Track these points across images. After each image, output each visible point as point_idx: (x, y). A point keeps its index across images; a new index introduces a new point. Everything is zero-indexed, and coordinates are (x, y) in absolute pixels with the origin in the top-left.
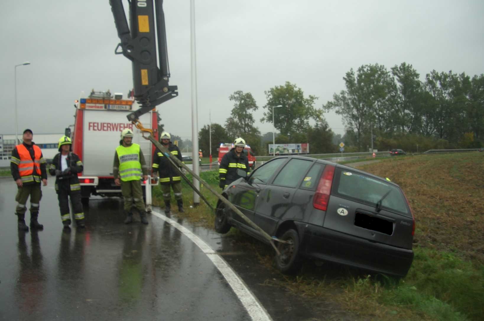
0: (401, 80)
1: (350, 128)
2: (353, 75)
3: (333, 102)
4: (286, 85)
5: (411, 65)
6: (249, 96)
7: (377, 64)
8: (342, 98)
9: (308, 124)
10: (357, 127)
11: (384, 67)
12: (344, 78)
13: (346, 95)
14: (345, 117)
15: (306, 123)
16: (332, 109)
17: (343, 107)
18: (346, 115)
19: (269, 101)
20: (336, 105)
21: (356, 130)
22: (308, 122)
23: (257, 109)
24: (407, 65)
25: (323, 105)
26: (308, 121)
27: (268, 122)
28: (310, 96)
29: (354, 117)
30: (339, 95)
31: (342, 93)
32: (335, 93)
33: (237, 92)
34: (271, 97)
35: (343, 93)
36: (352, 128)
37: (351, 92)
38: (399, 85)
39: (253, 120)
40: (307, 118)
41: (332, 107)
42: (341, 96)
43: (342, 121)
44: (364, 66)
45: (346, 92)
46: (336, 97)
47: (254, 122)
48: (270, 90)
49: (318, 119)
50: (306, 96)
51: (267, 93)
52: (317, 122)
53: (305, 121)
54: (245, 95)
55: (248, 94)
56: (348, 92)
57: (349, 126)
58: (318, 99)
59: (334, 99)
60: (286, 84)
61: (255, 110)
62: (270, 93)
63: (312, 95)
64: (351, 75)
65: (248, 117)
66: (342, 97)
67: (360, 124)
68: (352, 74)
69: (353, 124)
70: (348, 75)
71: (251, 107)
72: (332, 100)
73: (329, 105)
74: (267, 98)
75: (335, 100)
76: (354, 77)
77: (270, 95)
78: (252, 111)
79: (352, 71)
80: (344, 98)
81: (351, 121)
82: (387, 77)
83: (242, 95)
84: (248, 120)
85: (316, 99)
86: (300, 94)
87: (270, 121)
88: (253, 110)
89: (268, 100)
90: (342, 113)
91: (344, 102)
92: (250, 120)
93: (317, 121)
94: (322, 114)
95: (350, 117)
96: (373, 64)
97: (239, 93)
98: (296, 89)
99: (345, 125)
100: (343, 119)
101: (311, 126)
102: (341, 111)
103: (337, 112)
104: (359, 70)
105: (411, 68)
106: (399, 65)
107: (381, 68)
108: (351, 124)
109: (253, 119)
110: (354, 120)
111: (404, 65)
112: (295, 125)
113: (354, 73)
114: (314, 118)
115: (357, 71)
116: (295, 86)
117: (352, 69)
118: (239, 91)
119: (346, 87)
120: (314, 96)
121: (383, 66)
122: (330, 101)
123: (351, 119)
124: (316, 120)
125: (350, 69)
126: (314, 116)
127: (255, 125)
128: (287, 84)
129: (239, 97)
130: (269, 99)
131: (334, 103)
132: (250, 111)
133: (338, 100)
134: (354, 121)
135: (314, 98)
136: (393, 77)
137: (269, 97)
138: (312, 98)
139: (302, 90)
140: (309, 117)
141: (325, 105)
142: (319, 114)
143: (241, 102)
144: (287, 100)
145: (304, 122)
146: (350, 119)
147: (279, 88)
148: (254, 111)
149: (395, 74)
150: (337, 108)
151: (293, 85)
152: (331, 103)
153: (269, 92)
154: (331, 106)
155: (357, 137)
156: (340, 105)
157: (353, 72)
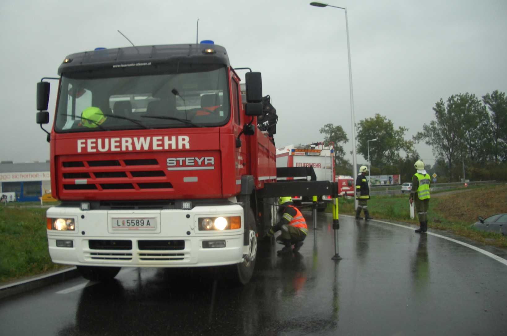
0: (493, 109)
1: (440, 158)
2: (443, 105)
3: (423, 133)
4: (376, 117)
5: (504, 93)
6: (339, 129)
7: (467, 93)
8: (432, 129)
9: (399, 155)
10: (448, 158)
11: (475, 96)
12: (434, 109)
13: (436, 125)
14: (435, 148)
15: (397, 155)
16: (422, 139)
17: (433, 138)
18: (436, 145)
19: (359, 133)
20: (426, 136)
21: (447, 160)
22: (399, 153)
23: (348, 141)
24: (499, 93)
25: (413, 136)
26: (398, 152)
27: (358, 154)
28: (400, 128)
29: (444, 147)
30: (429, 126)
31: (431, 124)
32: (425, 124)
33: (328, 125)
34: (361, 129)
35: (433, 123)
36: (443, 159)
37: (442, 122)
38: (491, 113)
39: (344, 153)
40: (397, 150)
41: (423, 138)
42: (431, 126)
43: (433, 152)
44: (454, 96)
45: (436, 123)
46: (426, 128)
47: (345, 154)
48: (359, 122)
49: (408, 150)
50: (396, 128)
51: (357, 125)
52: (407, 154)
53: (396, 152)
54: (336, 128)
55: (338, 127)
56: (438, 122)
57: (440, 156)
58: (408, 130)
59: (424, 129)
60: (376, 116)
61: (345, 142)
62: (360, 126)
63: (402, 126)
64: (441, 105)
65: (339, 149)
66: (432, 127)
67: (451, 155)
68: (441, 104)
69: (444, 155)
70: (438, 105)
71: (342, 140)
72: (422, 131)
73: (419, 136)
74: (357, 130)
75: (425, 131)
76: (444, 107)
77: (359, 127)
78: (343, 144)
79: (441, 101)
80: (434, 129)
81: (442, 152)
82: (478, 106)
83: (332, 127)
84: (339, 153)
85: (406, 130)
86: (390, 125)
87: (360, 153)
88: (343, 142)
89: (358, 132)
90: (432, 144)
91: (434, 132)
92: (340, 152)
93: (408, 152)
94: (413, 145)
95: (440, 148)
96: (463, 93)
97: (329, 126)
98: (386, 121)
99: (436, 155)
100: (433, 149)
101: (401, 157)
102: (431, 141)
103: (428, 143)
104: (449, 100)
105: (504, 96)
106: (491, 93)
107: (472, 97)
108: (442, 154)
109: (344, 151)
110: (445, 150)
111: (496, 93)
112: (386, 156)
113: (444, 103)
114: (404, 149)
115: (447, 101)
116: (385, 118)
117: (441, 99)
118: (329, 124)
119: (436, 117)
120: (404, 127)
121: (474, 95)
122: (420, 132)
123: (442, 150)
124: (407, 151)
125: (440, 99)
126: (405, 148)
127: (346, 158)
128: (377, 116)
129: (329, 130)
130: (359, 131)
131: (424, 133)
132: (340, 144)
133: (428, 132)
134: (445, 152)
135: (404, 129)
136: (484, 105)
137: (358, 129)
138: (402, 130)
139: (392, 122)
140: (399, 149)
141: (415, 136)
142: (410, 145)
143: (331, 134)
144: (377, 132)
145: (394, 153)
146: (440, 149)
147: (369, 120)
148: (344, 143)
149: (486, 102)
150: (427, 139)
151: (383, 117)
152: (421, 134)
153: (358, 124)
154: (422, 137)
155: (449, 167)
156: (431, 136)
157: (442, 102)
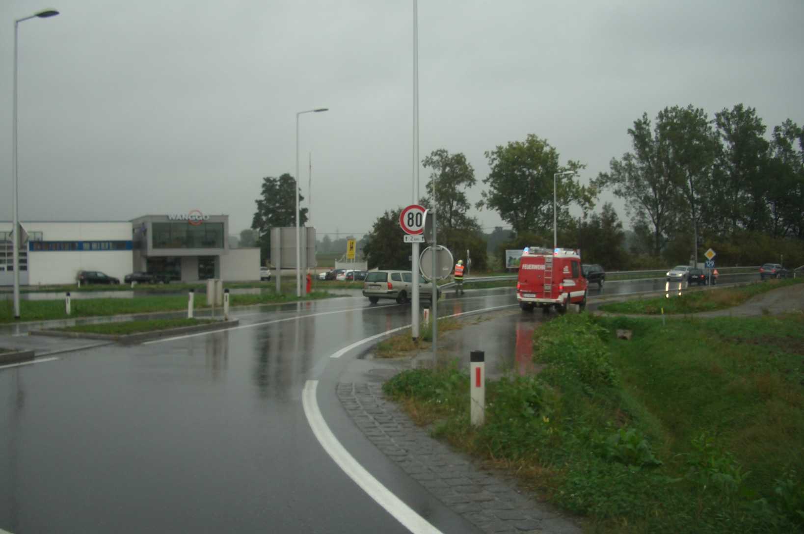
0: (731, 138)
1: (640, 221)
2: (648, 125)
3: (609, 175)
4: (528, 141)
5: (754, 110)
6: (459, 160)
7: (690, 107)
8: (626, 167)
9: (568, 213)
10: (654, 222)
11: (703, 113)
12: (630, 131)
13: (634, 162)
14: (631, 202)
15: (565, 212)
16: (607, 186)
17: (628, 184)
18: (633, 198)
19: (494, 169)
20: (614, 181)
21: (652, 228)
22: (567, 209)
23: (474, 184)
24: (745, 109)
26: (567, 207)
27: (489, 209)
28: (570, 162)
29: (647, 200)
30: (621, 162)
31: (625, 159)
32: (614, 158)
33: (438, 151)
34: (496, 162)
35: (627, 157)
36: (645, 223)
37: (643, 157)
38: (726, 145)
39: (467, 205)
40: (566, 203)
41: (608, 183)
42: (624, 163)
43: (626, 209)
44: (669, 109)
45: (634, 157)
46: (615, 165)
47: (468, 208)
48: (495, 150)
49: (587, 205)
50: (562, 163)
51: (490, 154)
52: (585, 211)
53: (563, 207)
54: (453, 159)
55: (458, 156)
56: (637, 156)
57: (638, 218)
58: (585, 167)
59: (612, 168)
60: (528, 138)
61: (470, 185)
62: (495, 156)
63: (575, 160)
64: (644, 126)
65: (458, 198)
66: (626, 165)
67: (659, 216)
68: (645, 123)
69: (646, 216)
70: (638, 125)
71: (463, 181)
72: (609, 171)
73: (603, 180)
74: (491, 164)
75: (613, 171)
76: (649, 130)
77: (494, 159)
78: (465, 188)
79: (645, 117)
80: (630, 167)
81: (642, 210)
82: (705, 130)
83: (446, 157)
84: (457, 205)
85: (582, 167)
86: (552, 158)
87: (493, 208)
88: (466, 185)
89: (492, 169)
90: (624, 195)
91: (630, 174)
92: (460, 203)
93: (586, 208)
94: (596, 195)
95: (640, 203)
97: (441, 153)
98: (546, 149)
99: (631, 216)
100: (626, 205)
101: (572, 217)
102: (624, 190)
103: (617, 193)
104: (661, 116)
105: (753, 115)
106: (731, 109)
107: (698, 114)
108: (642, 214)
109: (466, 202)
110: (649, 207)
111: (739, 108)
112: (543, 214)
113: (650, 121)
114: (579, 202)
115: (657, 118)
116: (545, 142)
117: (646, 114)
118: (440, 151)
119: (634, 147)
120: (578, 162)
121: (702, 110)
122: (603, 173)
123: (643, 206)
124: (585, 206)
125: (643, 114)
126: (581, 200)
127: (470, 214)
128: (530, 138)
129: (441, 161)
130: (493, 166)
131: (612, 175)
132: (461, 188)
133: (618, 171)
134: (649, 209)
135: (578, 166)
136: (718, 130)
137: (492, 161)
138: (574, 166)
139: (557, 151)
140: (570, 200)
141: (594, 180)
142: (589, 196)
143: (444, 169)
144: (529, 169)
145: (560, 209)
146: (640, 205)
147: (515, 146)
148: (468, 188)
149: (720, 125)
150: (616, 186)
151: (542, 141)
152: (606, 176)
153: (493, 153)
154: (606, 182)
155: (654, 239)
156: (623, 180)
157: (647, 119)
